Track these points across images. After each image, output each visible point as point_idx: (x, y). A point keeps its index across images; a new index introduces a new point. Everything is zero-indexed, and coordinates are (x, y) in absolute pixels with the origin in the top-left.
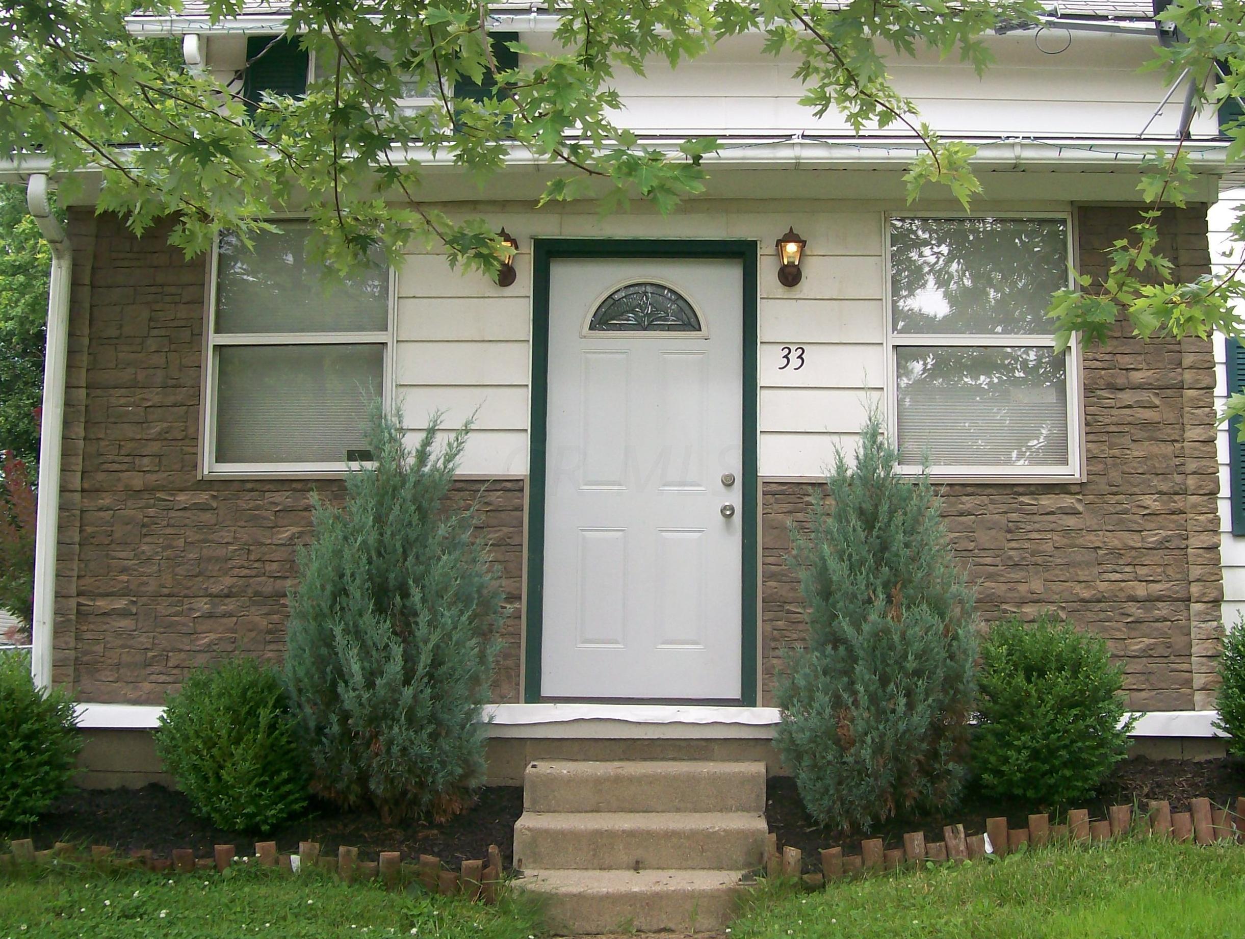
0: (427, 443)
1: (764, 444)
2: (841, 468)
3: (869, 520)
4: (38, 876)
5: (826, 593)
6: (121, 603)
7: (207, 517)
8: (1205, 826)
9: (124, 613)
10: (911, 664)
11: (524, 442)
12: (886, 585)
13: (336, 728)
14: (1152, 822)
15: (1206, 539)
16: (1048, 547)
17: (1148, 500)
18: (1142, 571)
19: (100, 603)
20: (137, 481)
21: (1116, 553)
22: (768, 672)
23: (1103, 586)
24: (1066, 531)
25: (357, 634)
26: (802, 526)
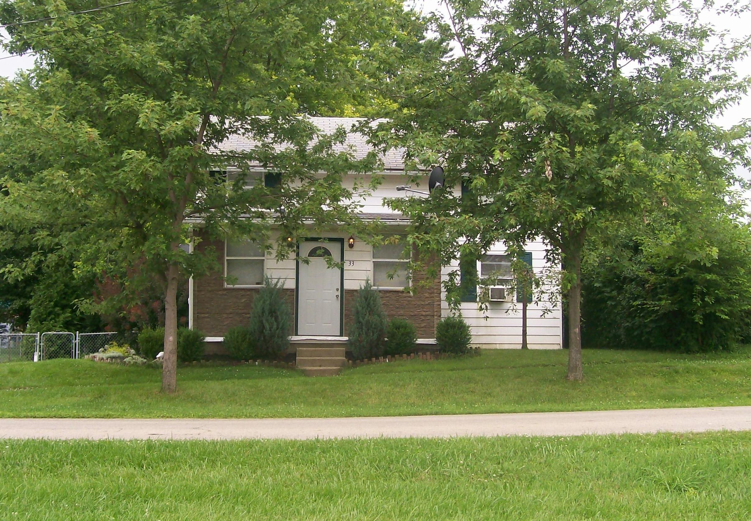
0: (277, 282)
1: (345, 282)
2: (361, 288)
3: (366, 299)
4: (206, 366)
5: (358, 312)
6: (207, 315)
7: (226, 297)
8: (429, 357)
9: (208, 317)
10: (373, 326)
11: (294, 281)
12: (369, 312)
13: (262, 339)
14: (419, 357)
15: (438, 303)
16: (405, 304)
17: (426, 295)
18: (424, 309)
19: (202, 315)
20: (210, 289)
21: (419, 306)
22: (346, 330)
23: (416, 313)
24: (409, 301)
25: (267, 320)
26: (353, 300)
